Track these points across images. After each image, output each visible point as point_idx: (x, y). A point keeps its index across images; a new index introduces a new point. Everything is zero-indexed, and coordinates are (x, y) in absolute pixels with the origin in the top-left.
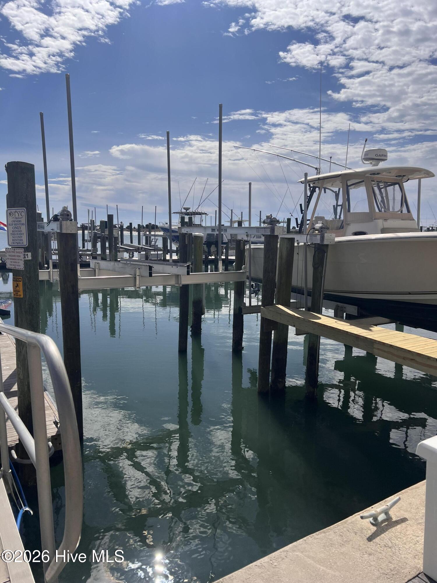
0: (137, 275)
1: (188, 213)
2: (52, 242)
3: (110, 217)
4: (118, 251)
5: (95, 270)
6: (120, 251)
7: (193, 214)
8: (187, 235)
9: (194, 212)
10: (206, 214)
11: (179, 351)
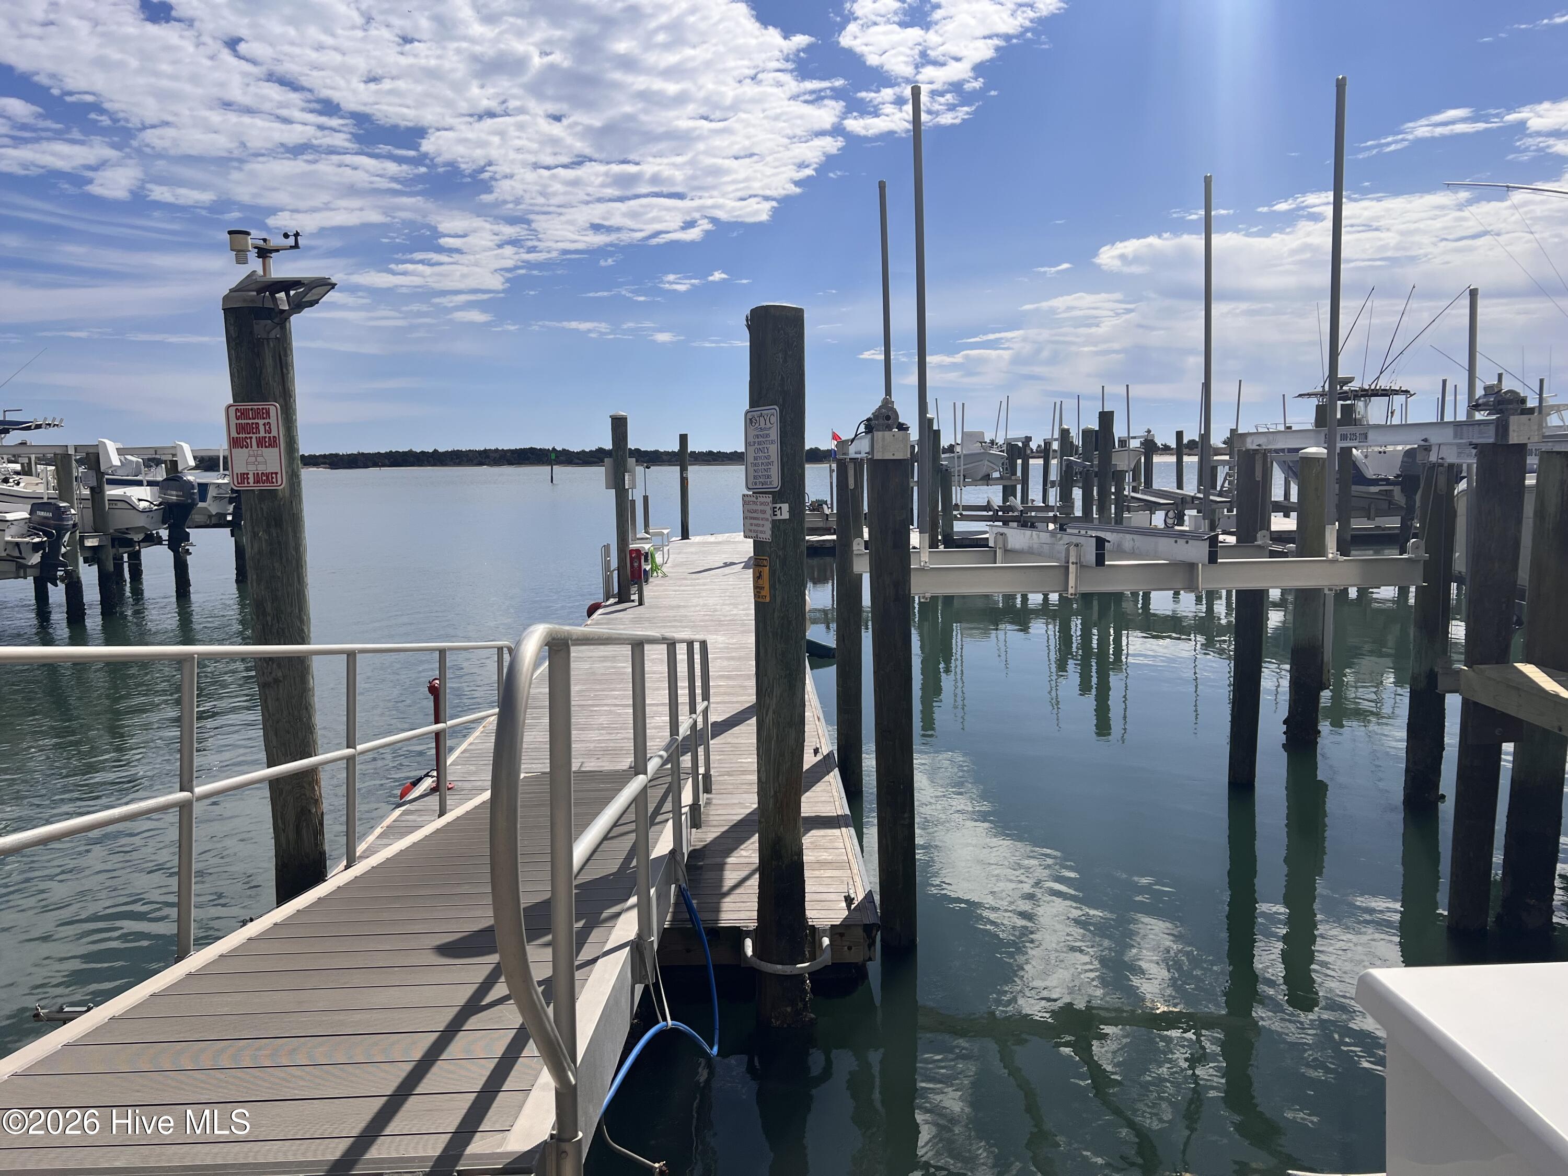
0: (1071, 561)
1: (1346, 392)
2: (954, 488)
3: (1106, 418)
4: (1125, 508)
5: (995, 552)
6: (1132, 509)
7: (1363, 396)
8: (1260, 455)
9: (1365, 390)
10: (1407, 392)
11: (1231, 783)
